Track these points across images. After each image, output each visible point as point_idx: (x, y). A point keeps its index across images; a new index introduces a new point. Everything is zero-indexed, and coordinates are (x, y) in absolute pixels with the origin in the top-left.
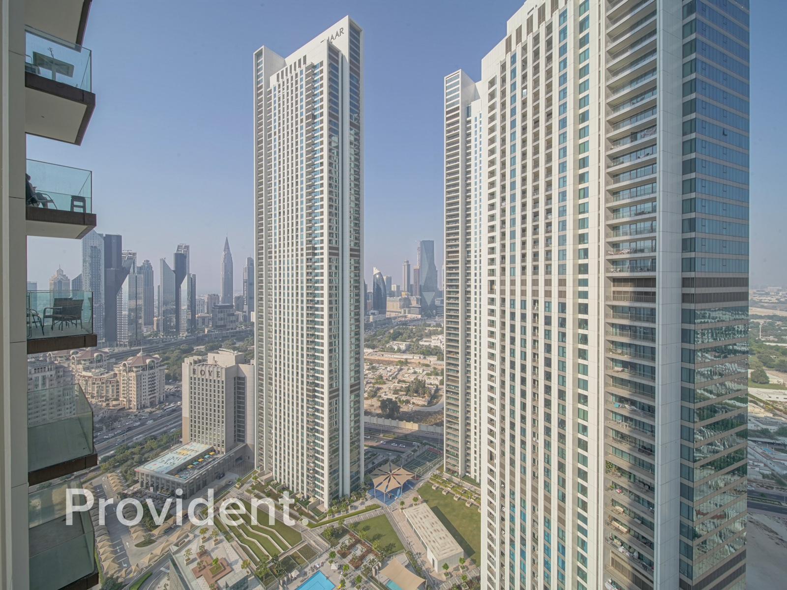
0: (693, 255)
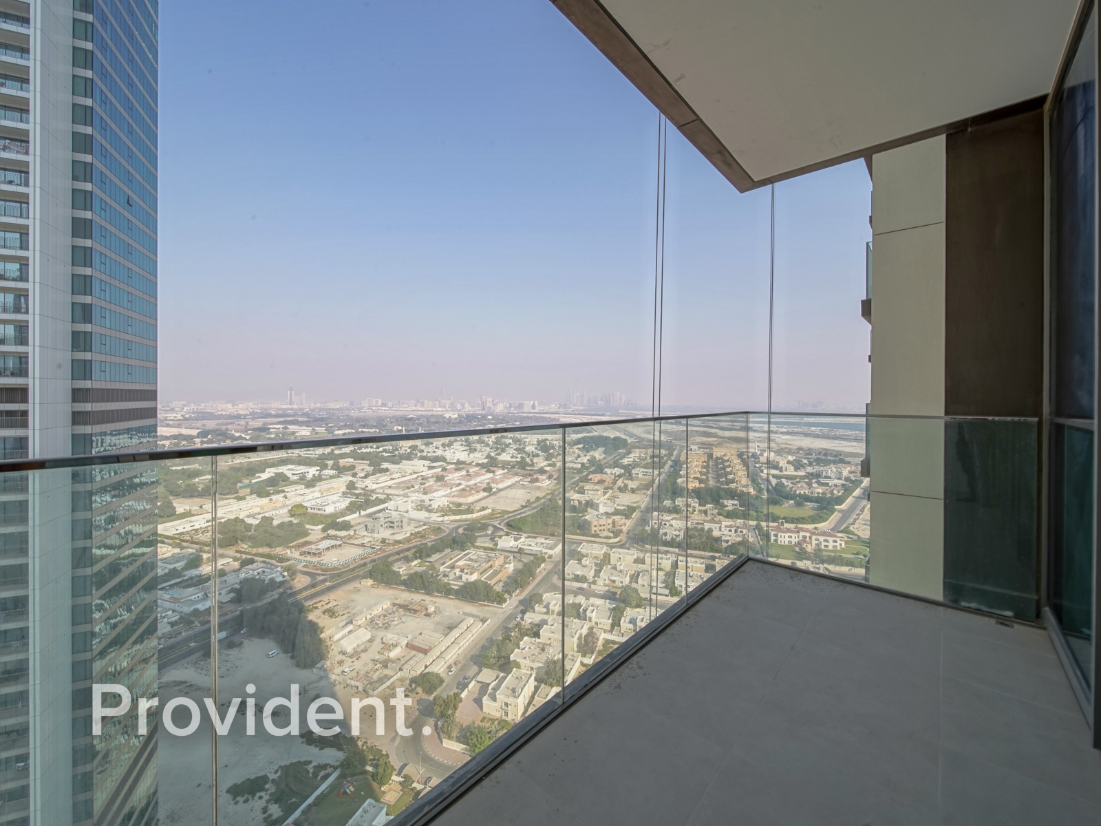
0: (88, 356)
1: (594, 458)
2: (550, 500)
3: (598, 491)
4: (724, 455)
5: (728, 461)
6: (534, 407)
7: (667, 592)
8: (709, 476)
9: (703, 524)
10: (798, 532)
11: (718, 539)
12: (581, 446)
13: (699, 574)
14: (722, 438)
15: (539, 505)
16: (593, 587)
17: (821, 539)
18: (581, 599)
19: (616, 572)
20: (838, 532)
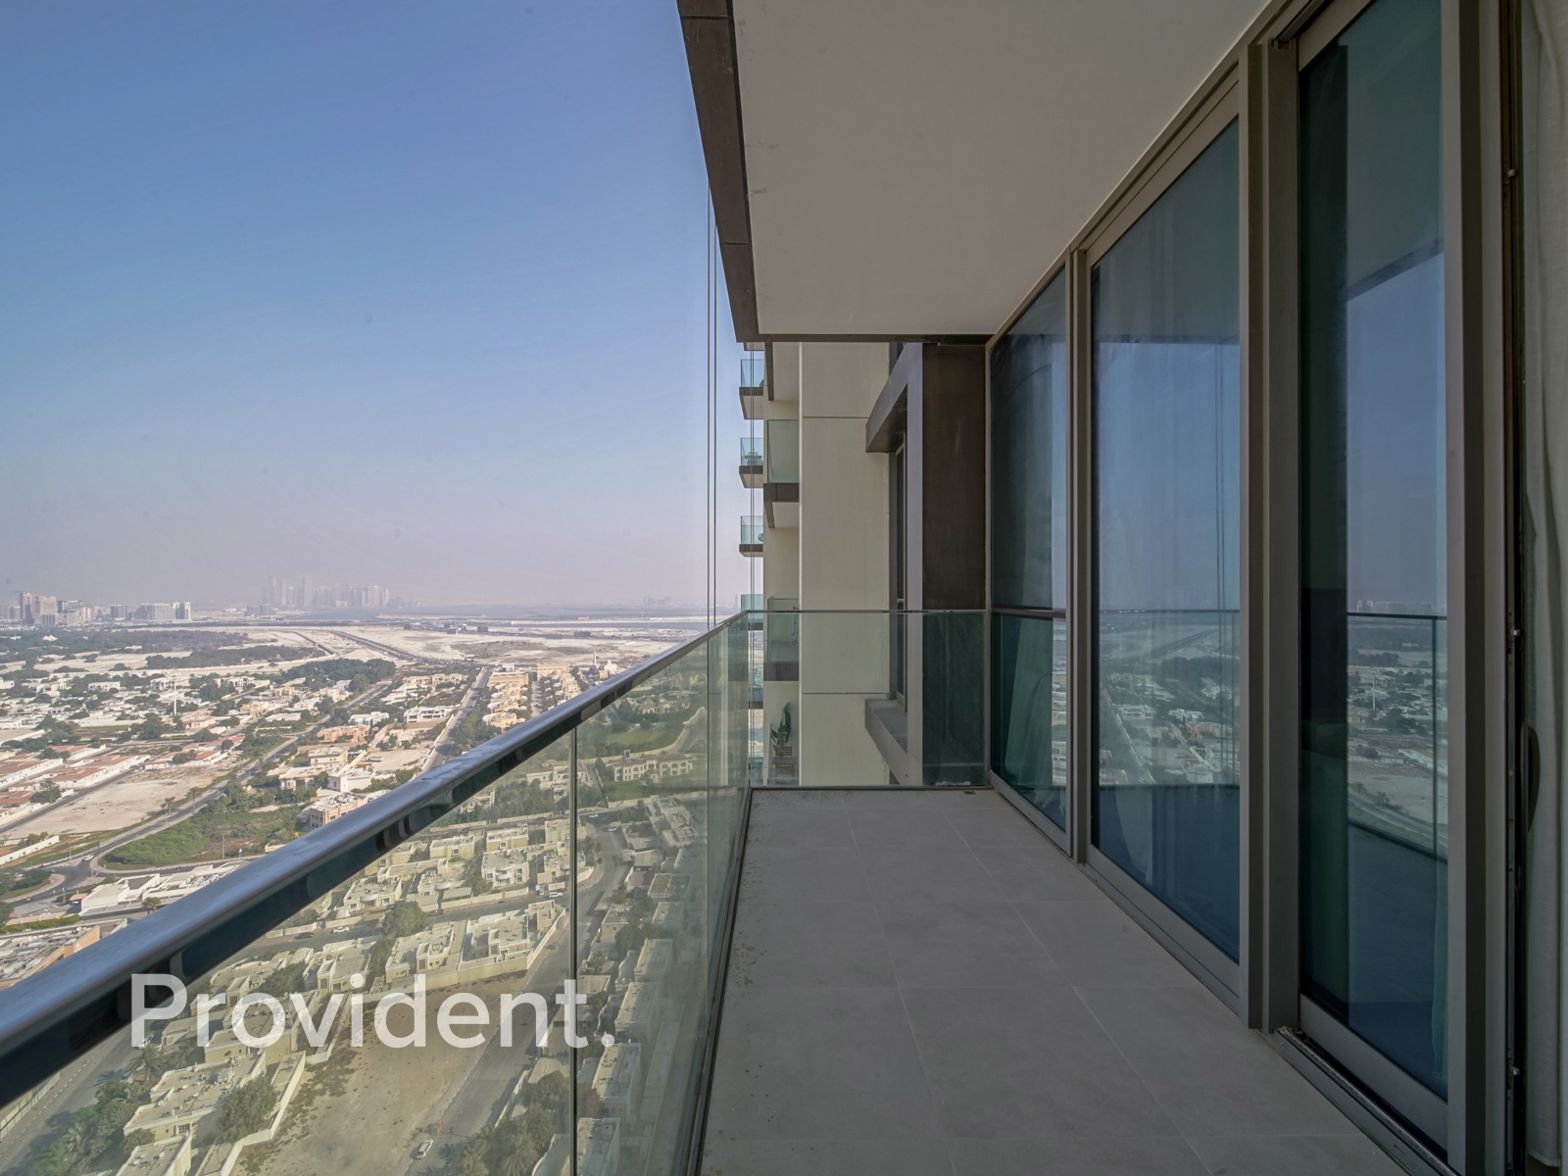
1: (327, 700)
2: (226, 790)
3: (338, 755)
4: (553, 673)
5: (558, 681)
6: (181, 613)
7: (468, 890)
8: (532, 705)
9: (525, 776)
10: (645, 761)
11: (549, 792)
12: (300, 681)
13: (520, 849)
14: (549, 649)
15: (197, 805)
16: (330, 925)
17: (670, 764)
18: (306, 955)
19: (376, 886)
20: (687, 753)
